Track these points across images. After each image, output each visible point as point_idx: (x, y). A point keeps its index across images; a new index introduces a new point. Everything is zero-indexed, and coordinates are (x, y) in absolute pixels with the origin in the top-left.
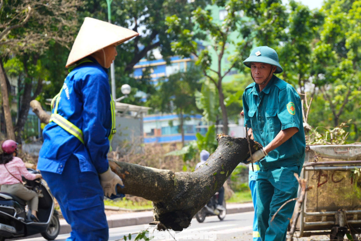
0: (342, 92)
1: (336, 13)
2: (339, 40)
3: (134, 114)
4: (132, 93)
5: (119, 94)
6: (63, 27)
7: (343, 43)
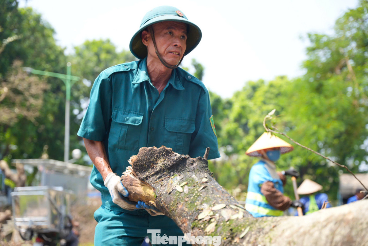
0: (245, 161)
1: (243, 100)
2: (243, 121)
3: (82, 174)
4: (82, 157)
5: (71, 157)
6: (31, 105)
7: (246, 124)
